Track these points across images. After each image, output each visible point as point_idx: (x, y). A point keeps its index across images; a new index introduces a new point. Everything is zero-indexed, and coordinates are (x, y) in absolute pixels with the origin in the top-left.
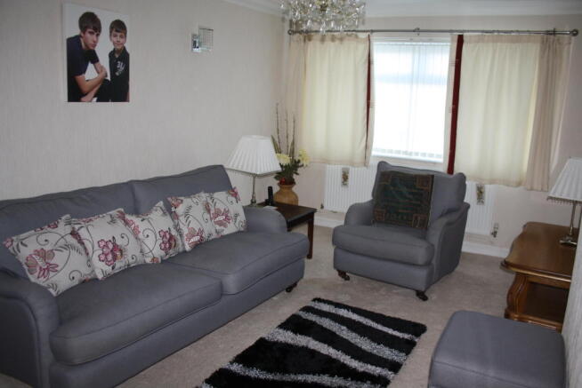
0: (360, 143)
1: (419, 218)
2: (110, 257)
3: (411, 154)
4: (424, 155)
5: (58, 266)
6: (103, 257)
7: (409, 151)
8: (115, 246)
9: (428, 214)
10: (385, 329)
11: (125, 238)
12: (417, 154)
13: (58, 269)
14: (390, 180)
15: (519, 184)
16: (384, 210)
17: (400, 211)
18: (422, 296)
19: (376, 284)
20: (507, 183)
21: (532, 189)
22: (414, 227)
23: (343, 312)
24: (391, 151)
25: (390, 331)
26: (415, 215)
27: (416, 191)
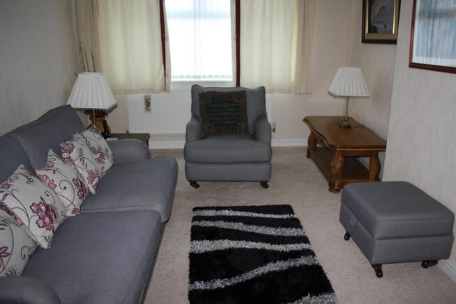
0: (160, 72)
1: (243, 126)
2: (47, 220)
3: (199, 77)
4: (211, 77)
5: (7, 248)
6: (41, 222)
7: (198, 74)
8: (47, 207)
9: (247, 122)
10: (268, 216)
11: (50, 195)
12: (205, 77)
13: (9, 251)
14: (210, 100)
15: (289, 91)
16: (213, 125)
17: (226, 123)
18: (265, 185)
19: (223, 185)
20: (281, 91)
21: (300, 94)
22: (240, 133)
23: (227, 213)
24: (182, 77)
25: (273, 216)
26: (239, 124)
27: (235, 105)
